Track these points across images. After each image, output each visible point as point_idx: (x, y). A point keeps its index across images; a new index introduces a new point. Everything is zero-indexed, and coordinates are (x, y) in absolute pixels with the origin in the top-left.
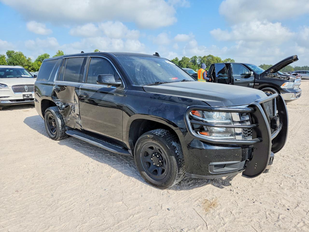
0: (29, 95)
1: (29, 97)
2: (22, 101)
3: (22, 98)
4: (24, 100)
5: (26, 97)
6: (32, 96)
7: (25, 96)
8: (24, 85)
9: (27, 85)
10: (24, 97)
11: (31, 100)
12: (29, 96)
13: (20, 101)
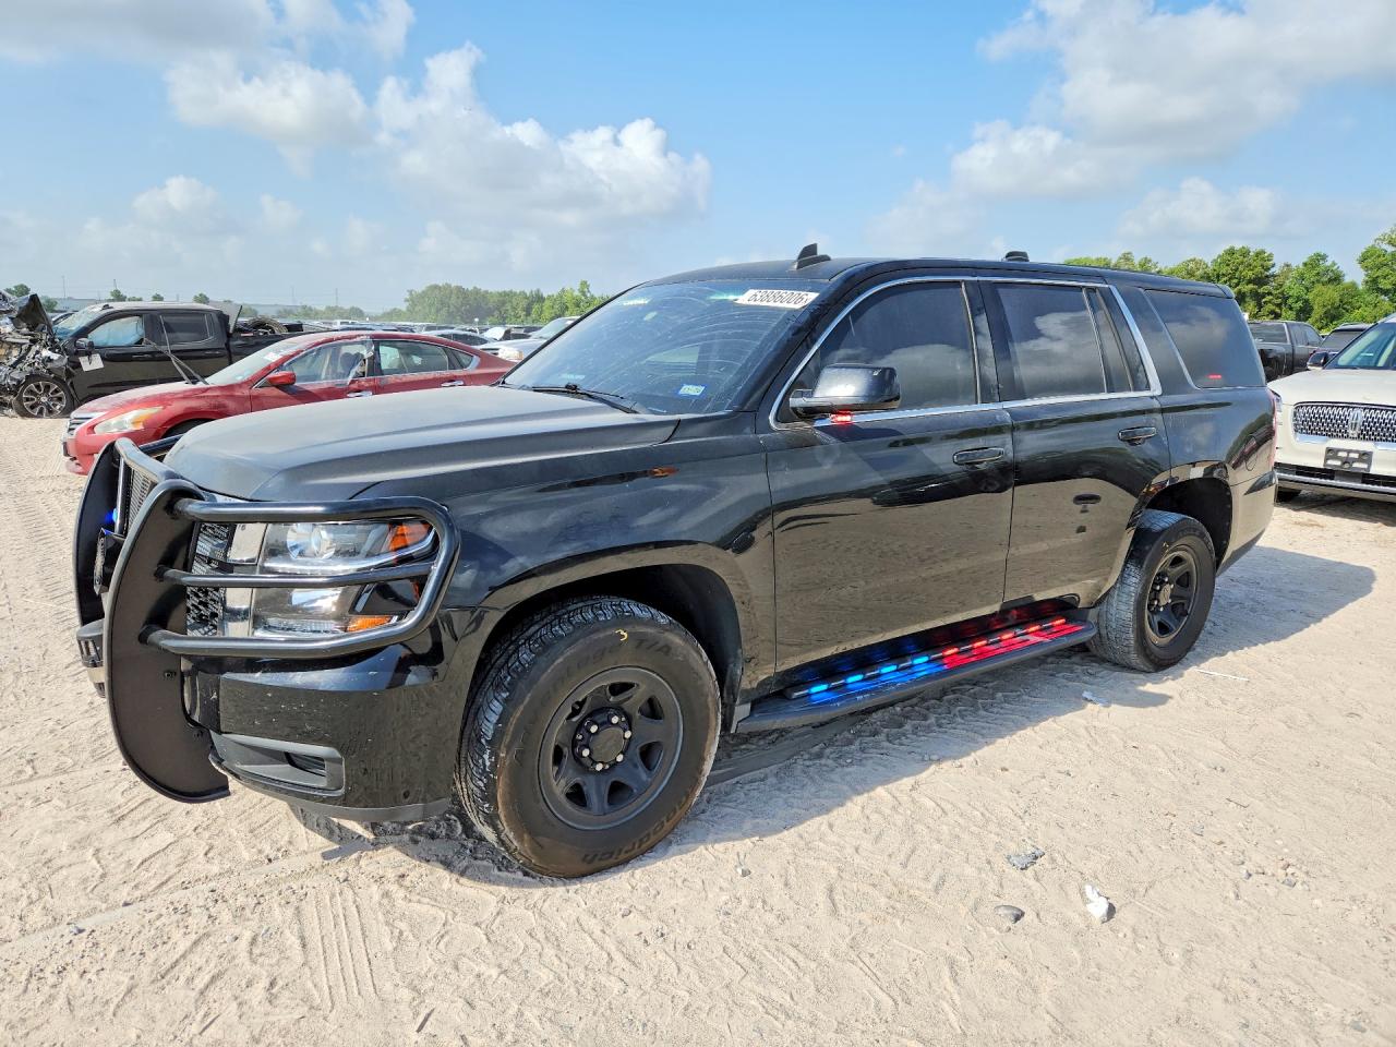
0: (1356, 456)
1: (1356, 465)
2: (1321, 477)
3: (1319, 463)
4: (1328, 473)
5: (1339, 463)
6: (1370, 465)
7: (1336, 457)
8: (1350, 406)
9: (1367, 407)
10: (1329, 462)
11: (1363, 482)
12: (1355, 460)
13: (1312, 476)
